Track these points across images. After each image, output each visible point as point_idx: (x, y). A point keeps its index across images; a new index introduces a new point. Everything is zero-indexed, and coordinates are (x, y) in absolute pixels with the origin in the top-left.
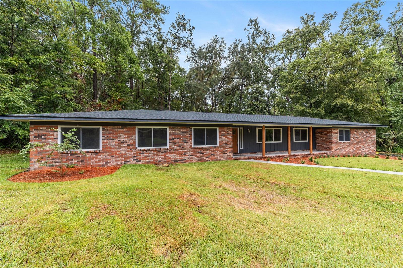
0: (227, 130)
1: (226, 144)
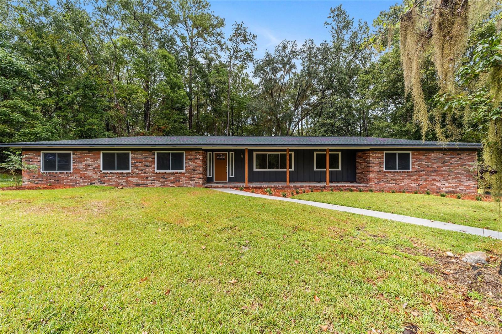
0: (196, 154)
1: (194, 170)
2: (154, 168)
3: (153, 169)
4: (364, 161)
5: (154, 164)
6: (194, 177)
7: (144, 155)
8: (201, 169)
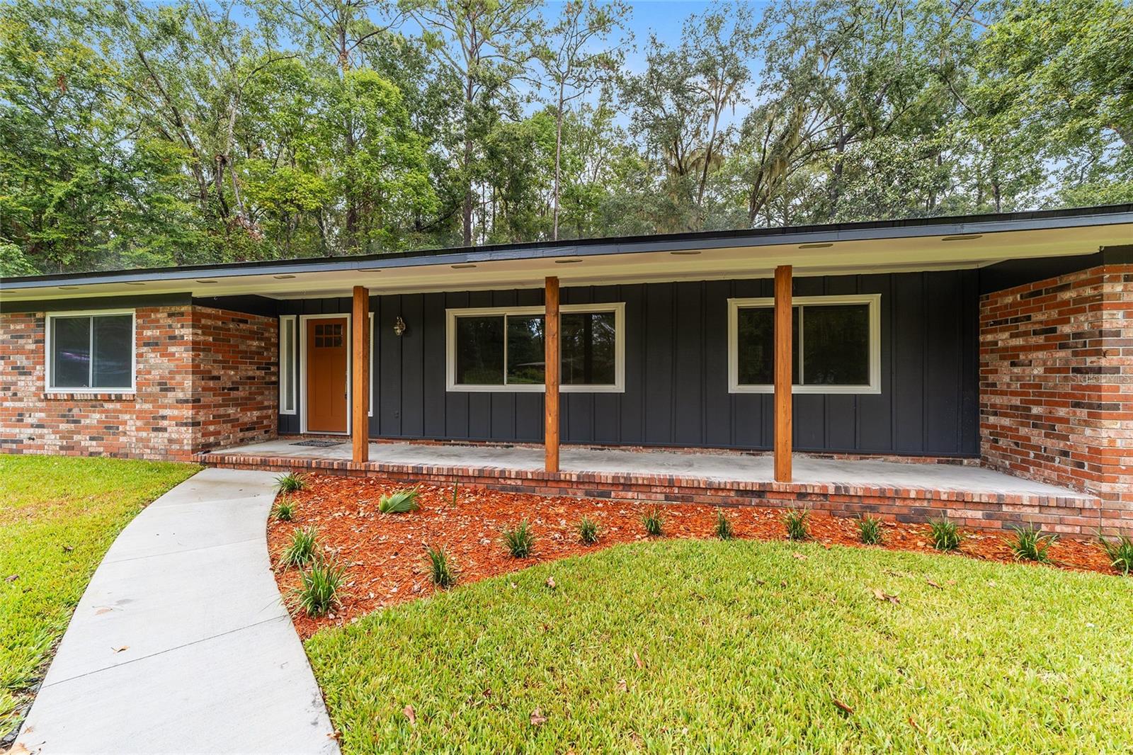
0: (169, 321)
1: (165, 388)
2: (43, 379)
3: (39, 384)
4: (1041, 340)
5: (44, 363)
6: (164, 418)
7: (12, 327)
8: (188, 383)
